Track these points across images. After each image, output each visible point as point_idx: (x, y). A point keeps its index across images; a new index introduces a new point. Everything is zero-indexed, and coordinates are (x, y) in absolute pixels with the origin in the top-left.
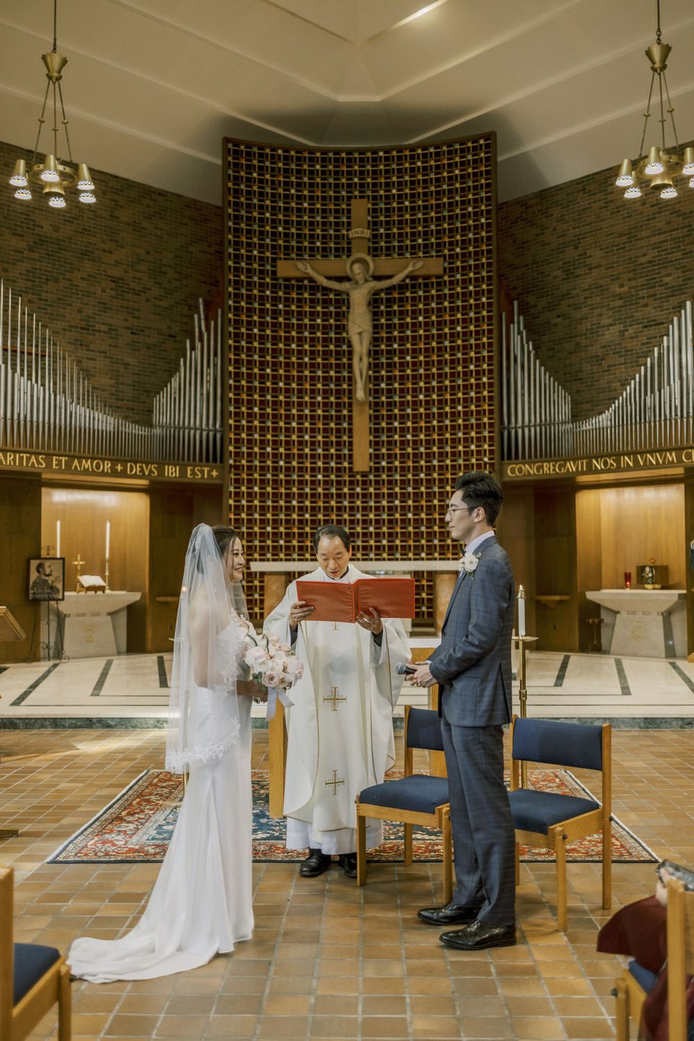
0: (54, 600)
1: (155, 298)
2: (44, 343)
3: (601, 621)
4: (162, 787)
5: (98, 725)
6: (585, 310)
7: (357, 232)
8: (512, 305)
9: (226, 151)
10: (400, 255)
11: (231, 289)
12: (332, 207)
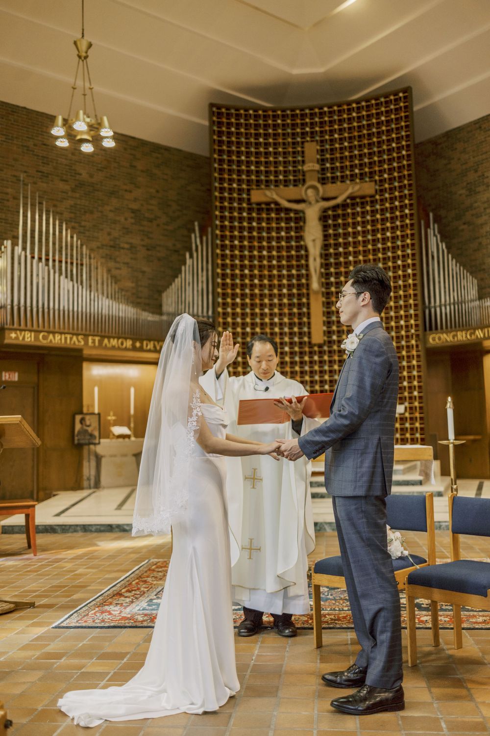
0: (93, 444)
1: (164, 224)
2: (82, 257)
4: (158, 572)
5: (117, 530)
6: (485, 218)
7: (309, 167)
8: (428, 216)
9: (212, 113)
10: (342, 182)
11: (217, 213)
12: (291, 150)
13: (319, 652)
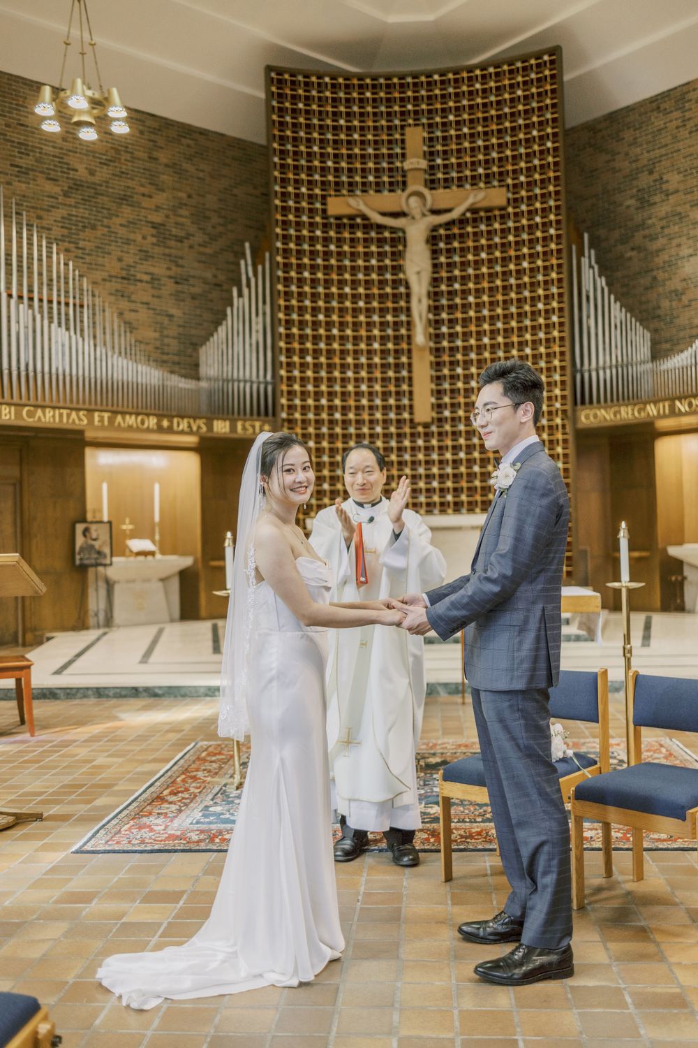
0: (101, 565)
1: (200, 245)
2: (82, 294)
3: (684, 578)
4: (211, 762)
5: (145, 694)
6: (662, 241)
7: (412, 163)
8: (582, 238)
9: (269, 81)
10: (459, 186)
11: (278, 230)
12: (385, 137)
13: (448, 888)
